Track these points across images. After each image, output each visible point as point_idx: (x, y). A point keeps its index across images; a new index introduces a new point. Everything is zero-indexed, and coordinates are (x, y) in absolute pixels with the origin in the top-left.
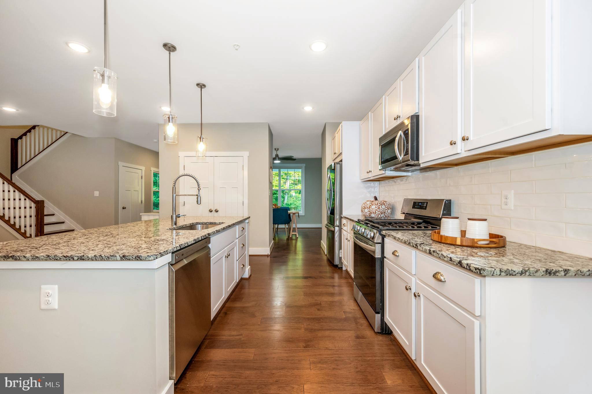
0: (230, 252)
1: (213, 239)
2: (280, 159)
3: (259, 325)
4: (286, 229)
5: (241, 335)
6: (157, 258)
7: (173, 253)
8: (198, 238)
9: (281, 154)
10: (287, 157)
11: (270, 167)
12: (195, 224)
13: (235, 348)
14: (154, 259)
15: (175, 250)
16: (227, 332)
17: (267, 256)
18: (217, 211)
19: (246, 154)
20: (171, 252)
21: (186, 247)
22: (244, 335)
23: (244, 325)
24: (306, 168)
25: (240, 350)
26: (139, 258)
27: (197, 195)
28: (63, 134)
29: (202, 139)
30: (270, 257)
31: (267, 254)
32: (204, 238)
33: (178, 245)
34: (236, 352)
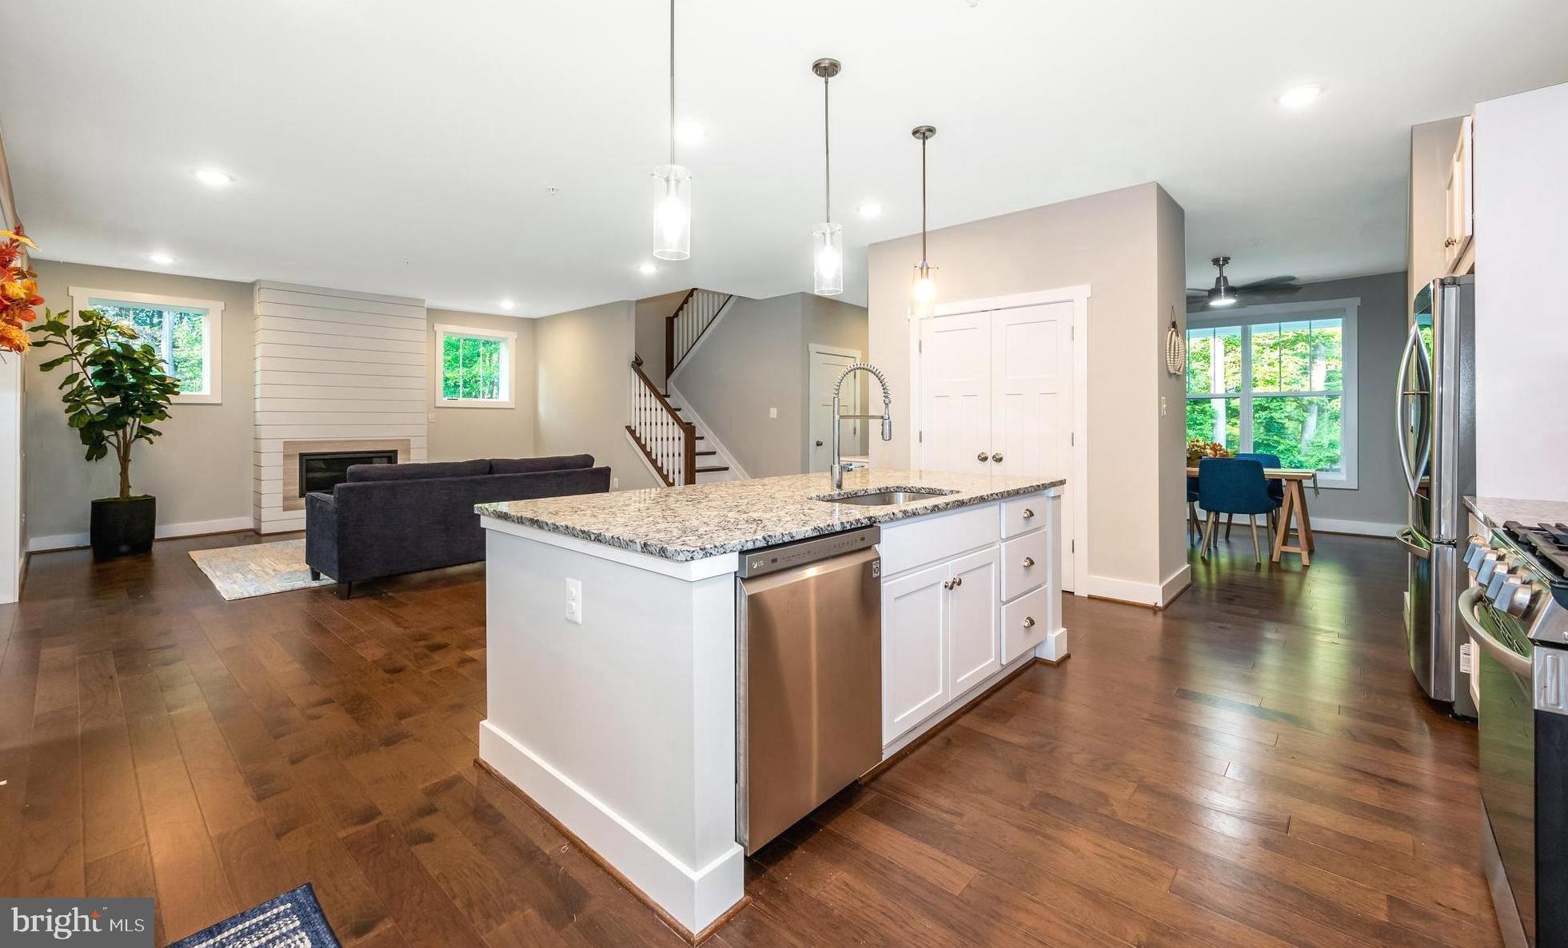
0: (967, 576)
1: (887, 533)
2: (1232, 291)
3: (1022, 808)
4: (1255, 531)
5: (961, 815)
6: (692, 558)
7: (742, 553)
8: (829, 526)
9: (1238, 275)
10: (1267, 280)
11: (1169, 324)
12: (892, 490)
13: (927, 842)
14: (686, 560)
15: (750, 546)
16: (928, 790)
17: (1154, 609)
18: (998, 460)
19: (1080, 293)
20: (735, 549)
21: (784, 544)
22: (965, 819)
23: (982, 792)
24: (1362, 313)
25: (938, 854)
26: (664, 552)
27: (882, 417)
28: (727, 297)
29: (925, 270)
30: (1165, 617)
31: (1151, 603)
32: (853, 526)
33: (760, 537)
34: (923, 852)
